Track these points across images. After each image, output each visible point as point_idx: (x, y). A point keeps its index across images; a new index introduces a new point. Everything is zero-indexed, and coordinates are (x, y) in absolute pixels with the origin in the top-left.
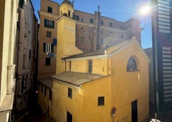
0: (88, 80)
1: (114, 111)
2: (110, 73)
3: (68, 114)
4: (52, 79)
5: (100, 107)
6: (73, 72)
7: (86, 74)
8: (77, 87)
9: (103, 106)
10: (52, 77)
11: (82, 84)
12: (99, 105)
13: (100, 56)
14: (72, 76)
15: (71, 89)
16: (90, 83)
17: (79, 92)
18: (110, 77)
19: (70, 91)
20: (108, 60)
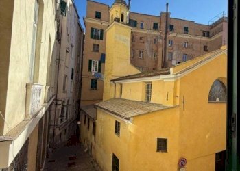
0: (143, 112)
1: (182, 162)
2: (178, 104)
3: (114, 157)
5: (160, 153)
6: (124, 100)
8: (126, 121)
9: (164, 153)
11: (133, 117)
12: (159, 150)
13: (162, 77)
14: (122, 104)
15: (119, 123)
16: (145, 116)
17: (129, 127)
18: (178, 109)
19: (117, 125)
20: (176, 82)
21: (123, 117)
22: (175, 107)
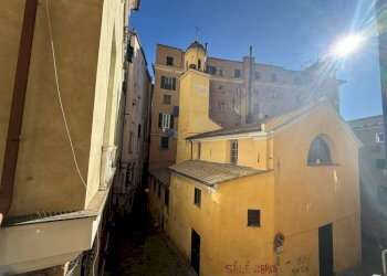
0: (229, 177)
1: (279, 240)
2: (272, 167)
3: (194, 234)
4: (169, 171)
5: (251, 229)
6: (204, 162)
7: (226, 165)
8: (209, 188)
9: (257, 228)
10: (171, 167)
11: (218, 183)
12: (249, 224)
13: (251, 134)
14: (202, 167)
15: (200, 191)
16: (232, 183)
17: (213, 196)
18: (272, 173)
19: (198, 193)
20: (268, 140)
21: (205, 183)
22: (269, 171)
